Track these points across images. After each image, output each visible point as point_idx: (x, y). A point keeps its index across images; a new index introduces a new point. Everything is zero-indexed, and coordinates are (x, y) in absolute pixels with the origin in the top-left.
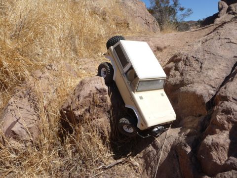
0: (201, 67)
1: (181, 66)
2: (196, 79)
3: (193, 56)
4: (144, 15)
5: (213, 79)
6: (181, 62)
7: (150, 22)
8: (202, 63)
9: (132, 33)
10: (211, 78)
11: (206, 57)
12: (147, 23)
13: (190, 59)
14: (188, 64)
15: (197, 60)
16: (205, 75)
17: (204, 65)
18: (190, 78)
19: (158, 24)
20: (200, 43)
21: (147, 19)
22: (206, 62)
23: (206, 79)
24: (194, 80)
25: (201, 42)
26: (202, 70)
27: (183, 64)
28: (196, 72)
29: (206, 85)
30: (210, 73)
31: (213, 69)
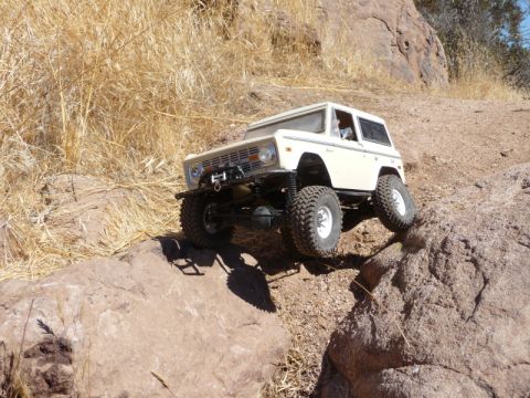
0: (478, 299)
1: (417, 271)
2: (444, 350)
3: (465, 241)
4: (394, 12)
5: (505, 362)
6: (423, 253)
7: (414, 41)
8: (486, 281)
9: (328, 78)
10: (497, 357)
11: (511, 257)
12: (403, 46)
13: (454, 252)
14: (440, 271)
15: (474, 261)
16: (480, 336)
17: (493, 292)
18: (426, 335)
19: (442, 53)
20: (517, 187)
21: (403, 28)
22: (502, 281)
23: (480, 359)
24: (437, 352)
25: (520, 181)
26: (477, 314)
27: (425, 266)
28: (456, 316)
29: (471, 385)
30: (502, 332)
31: (516, 315)
